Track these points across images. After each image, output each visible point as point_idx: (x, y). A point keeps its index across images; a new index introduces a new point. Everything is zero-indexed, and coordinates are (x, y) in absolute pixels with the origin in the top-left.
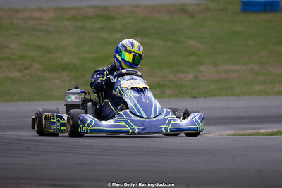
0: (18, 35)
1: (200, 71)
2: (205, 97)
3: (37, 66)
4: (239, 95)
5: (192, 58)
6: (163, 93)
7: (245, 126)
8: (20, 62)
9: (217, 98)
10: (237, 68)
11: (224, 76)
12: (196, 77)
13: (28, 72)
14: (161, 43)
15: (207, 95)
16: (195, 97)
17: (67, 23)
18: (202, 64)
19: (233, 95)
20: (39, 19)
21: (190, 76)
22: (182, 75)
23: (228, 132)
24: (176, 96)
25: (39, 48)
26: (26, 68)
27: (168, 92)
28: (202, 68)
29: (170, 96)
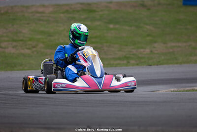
0: (28, 24)
1: (154, 47)
2: (157, 65)
3: (41, 45)
4: (181, 63)
5: (149, 38)
6: (128, 62)
7: (184, 85)
8: (29, 43)
9: (166, 66)
10: (180, 44)
11: (171, 50)
12: (151, 51)
13: (34, 49)
14: (127, 28)
15: (159, 63)
16: (150, 65)
17: (62, 15)
18: (155, 42)
19: (177, 63)
20: (43, 12)
21: (148, 50)
22: (142, 50)
23: (172, 89)
24: (137, 65)
25: (43, 32)
26: (34, 47)
27: (132, 62)
28: (156, 45)
29: (133, 65)
